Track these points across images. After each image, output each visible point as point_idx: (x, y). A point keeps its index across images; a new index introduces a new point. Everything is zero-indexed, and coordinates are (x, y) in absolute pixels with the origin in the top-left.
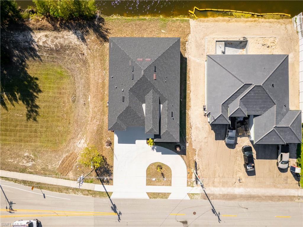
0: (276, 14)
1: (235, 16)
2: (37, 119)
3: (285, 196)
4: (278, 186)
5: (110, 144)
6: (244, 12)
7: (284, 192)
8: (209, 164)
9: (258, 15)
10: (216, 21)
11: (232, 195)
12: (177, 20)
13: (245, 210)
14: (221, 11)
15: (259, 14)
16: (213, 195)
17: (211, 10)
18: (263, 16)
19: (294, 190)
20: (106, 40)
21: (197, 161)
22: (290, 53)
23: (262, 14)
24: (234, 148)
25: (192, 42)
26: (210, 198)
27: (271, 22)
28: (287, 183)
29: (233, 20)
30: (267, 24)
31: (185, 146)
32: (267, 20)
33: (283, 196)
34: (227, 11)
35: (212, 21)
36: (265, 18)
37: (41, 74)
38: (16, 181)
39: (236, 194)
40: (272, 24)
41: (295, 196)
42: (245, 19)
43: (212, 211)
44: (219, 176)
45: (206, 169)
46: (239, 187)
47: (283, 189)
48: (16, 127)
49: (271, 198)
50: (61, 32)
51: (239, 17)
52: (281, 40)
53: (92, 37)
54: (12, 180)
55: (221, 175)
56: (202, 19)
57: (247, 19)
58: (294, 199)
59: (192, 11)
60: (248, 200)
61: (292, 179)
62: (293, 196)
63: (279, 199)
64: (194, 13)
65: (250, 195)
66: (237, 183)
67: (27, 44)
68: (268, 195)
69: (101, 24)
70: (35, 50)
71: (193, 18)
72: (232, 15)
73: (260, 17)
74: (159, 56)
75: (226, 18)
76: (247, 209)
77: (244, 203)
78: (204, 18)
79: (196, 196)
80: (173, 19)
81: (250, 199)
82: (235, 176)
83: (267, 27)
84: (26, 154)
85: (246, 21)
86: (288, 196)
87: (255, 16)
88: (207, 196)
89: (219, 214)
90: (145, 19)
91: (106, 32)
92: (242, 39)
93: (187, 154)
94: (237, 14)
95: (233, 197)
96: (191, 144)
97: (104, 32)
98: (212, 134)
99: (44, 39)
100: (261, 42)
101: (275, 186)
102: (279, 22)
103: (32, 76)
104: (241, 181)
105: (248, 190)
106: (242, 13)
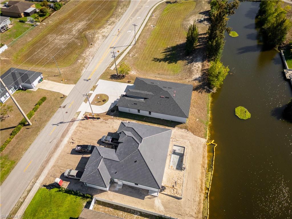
0: (208, 213)
1: (207, 173)
2: (153, 61)
3: (42, 172)
4: (53, 169)
5: (129, 82)
6: (211, 181)
7: (46, 172)
8: (94, 126)
9: (207, 193)
10: (204, 157)
11: (65, 135)
12: (207, 131)
13: (50, 141)
14: (213, 163)
15: (208, 195)
16: (72, 124)
17: (214, 156)
18: (207, 199)
19: (42, 180)
20: (194, 90)
21: (99, 120)
22: (164, 208)
23: (208, 197)
24: (97, 143)
25: (186, 134)
26: (71, 123)
27: (199, 203)
28: (51, 176)
29: (204, 171)
30: (197, 199)
31: (112, 116)
32: (202, 201)
33: (43, 171)
34: (212, 169)
35: (203, 153)
36: (204, 200)
37: (178, 65)
38: (125, 50)
39: (64, 138)
40: (197, 203)
41: (37, 180)
42: (204, 181)
43: (62, 121)
44: (82, 131)
45: (92, 124)
46: (68, 141)
47: (48, 171)
48: (152, 54)
49: (47, 161)
50: (200, 72)
51: (207, 177)
52: (180, 204)
53: (196, 83)
54: (126, 49)
55: (82, 132)
56: (207, 148)
57: (204, 183)
58: (35, 179)
59: (214, 142)
60: (56, 145)
61: (52, 181)
62: (38, 178)
63: (43, 166)
64: (212, 144)
65: (58, 147)
66: (71, 141)
67: (195, 60)
68: (51, 159)
69: (205, 90)
70: (191, 63)
71: (208, 142)
72: (209, 171)
73: (206, 196)
74: (176, 102)
75: (206, 166)
76: (50, 143)
77: (55, 142)
78: (207, 150)
79: (76, 115)
80: (208, 129)
81: (56, 146)
82: (77, 140)
83: (195, 197)
84: (136, 55)
85: (202, 182)
86: (41, 174)
87: (207, 191)
88: (73, 121)
89: (58, 125)
90: (208, 113)
91: (200, 92)
92: (183, 166)
93: (106, 115)
94: (210, 175)
95: (63, 136)
96: (112, 119)
97: (200, 90)
98: (114, 131)
99: (197, 66)
100: (179, 182)
101: (54, 166)
102: (199, 212)
103: (178, 62)
104: (72, 143)
105: (63, 147)
106: (211, 180)
